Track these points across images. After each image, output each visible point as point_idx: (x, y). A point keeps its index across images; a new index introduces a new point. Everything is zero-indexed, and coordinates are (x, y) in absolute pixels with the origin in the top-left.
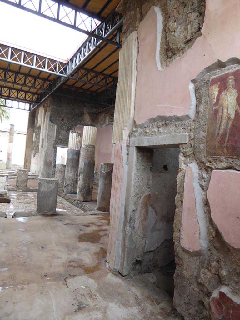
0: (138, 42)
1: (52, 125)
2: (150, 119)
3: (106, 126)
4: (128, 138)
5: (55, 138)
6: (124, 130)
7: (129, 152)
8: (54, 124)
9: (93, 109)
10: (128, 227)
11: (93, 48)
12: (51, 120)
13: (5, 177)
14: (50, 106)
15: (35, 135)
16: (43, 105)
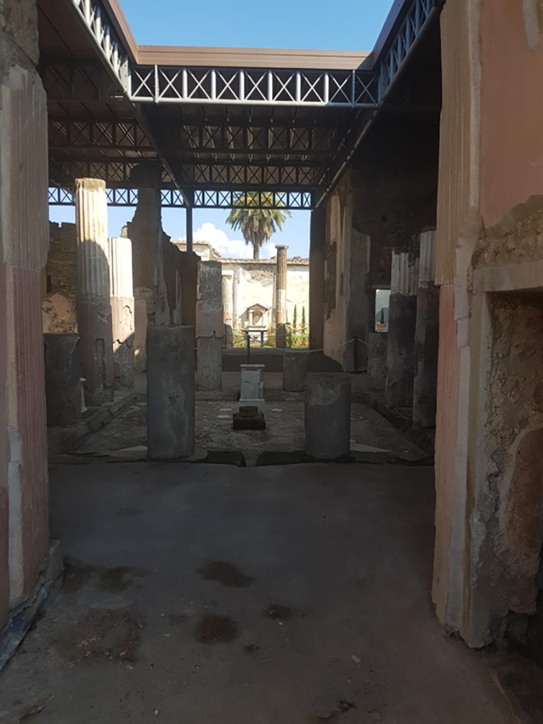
1: (359, 236)
2: (514, 208)
4: (471, 268)
5: (369, 268)
6: (457, 247)
7: (472, 308)
8: (363, 233)
10: (476, 520)
12: (356, 226)
13: (258, 372)
14: (350, 191)
15: (328, 266)
16: (339, 190)
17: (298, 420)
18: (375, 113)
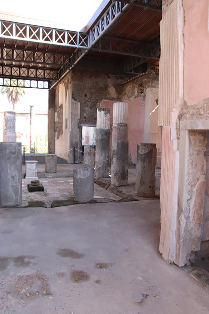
0: (184, 11)
1: (75, 103)
2: (205, 99)
3: (135, 98)
4: (178, 120)
5: (79, 117)
6: (172, 111)
7: (179, 136)
8: (77, 101)
9: (118, 80)
10: (183, 218)
11: (117, 14)
12: (74, 98)
13: (35, 164)
14: (71, 83)
15: (57, 115)
16: (64, 82)
17: (58, 186)
18: (86, 51)
